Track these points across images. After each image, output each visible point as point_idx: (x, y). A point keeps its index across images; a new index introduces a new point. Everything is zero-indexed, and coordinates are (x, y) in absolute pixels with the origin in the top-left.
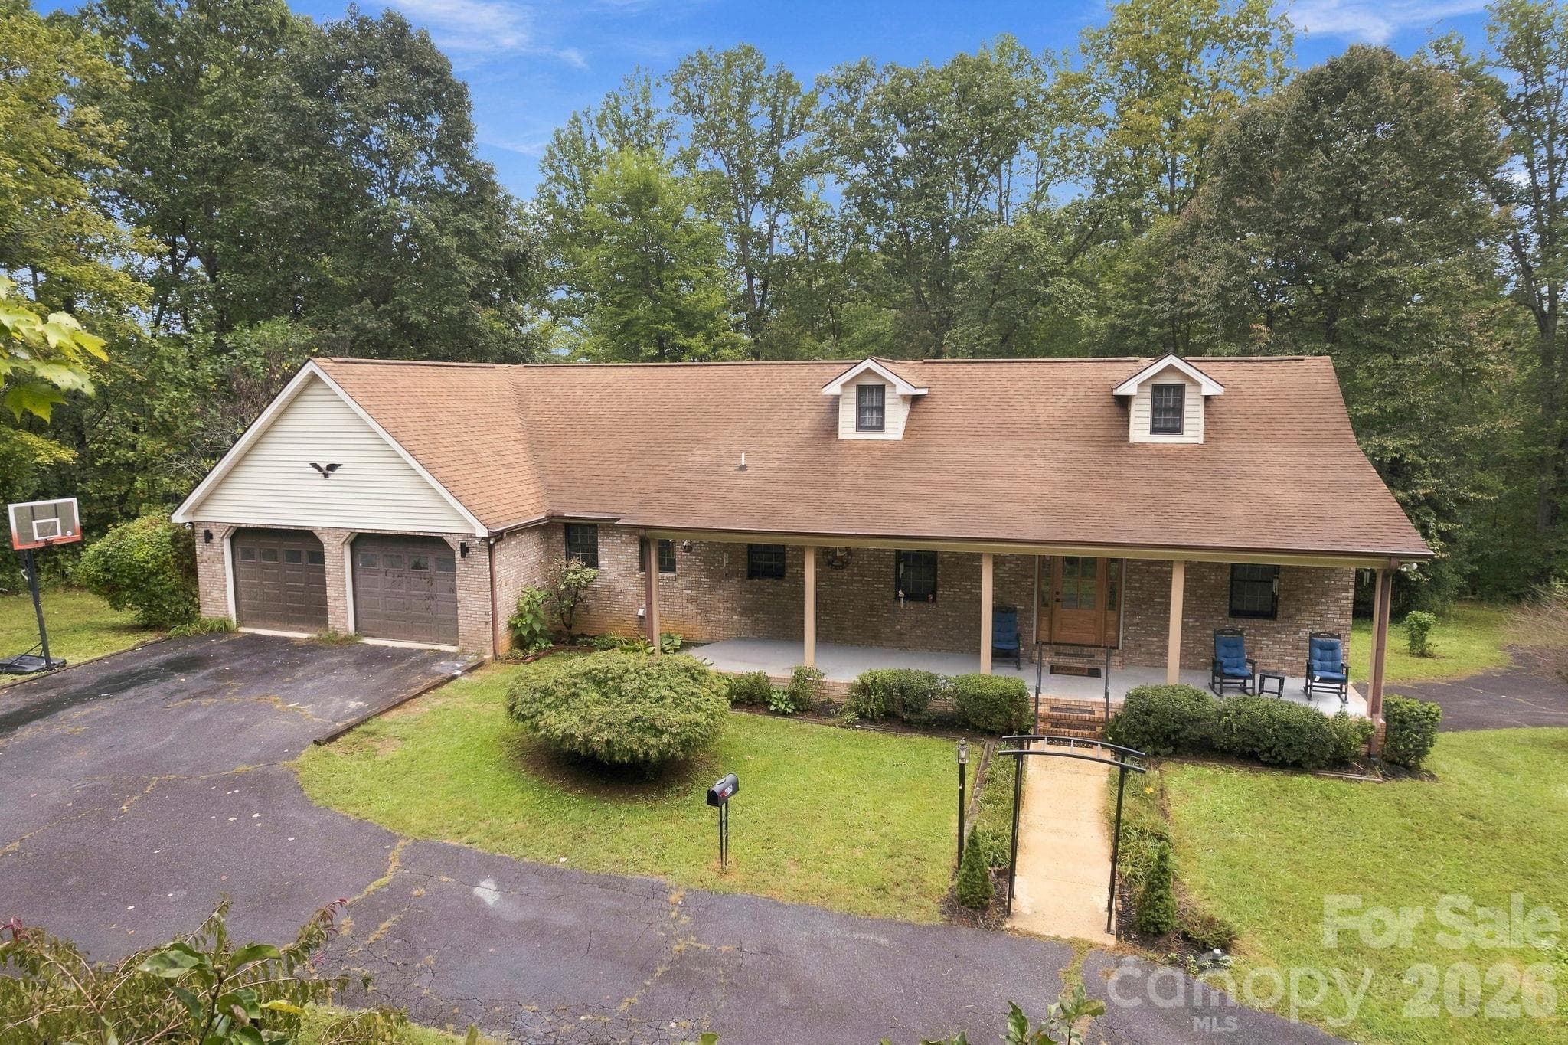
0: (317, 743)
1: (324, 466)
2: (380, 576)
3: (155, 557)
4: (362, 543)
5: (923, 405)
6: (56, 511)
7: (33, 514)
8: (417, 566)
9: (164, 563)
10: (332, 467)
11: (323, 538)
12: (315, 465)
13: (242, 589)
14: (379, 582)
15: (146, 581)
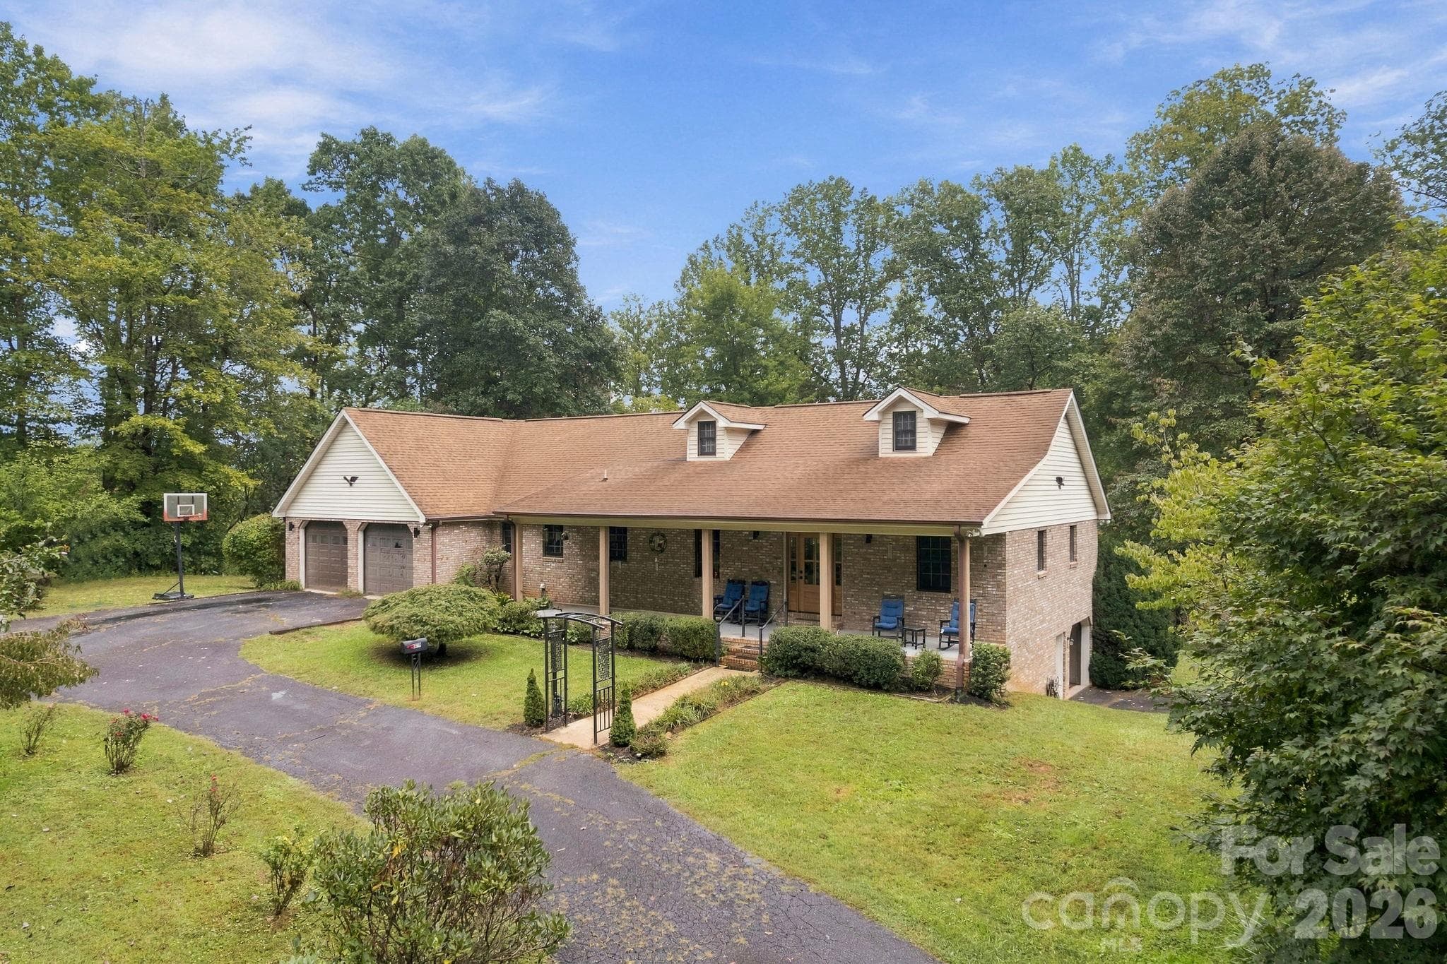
0: (271, 633)
1: (349, 478)
2: (378, 553)
3: (258, 538)
4: (369, 528)
5: (760, 436)
6: (193, 500)
7: (178, 500)
8: (397, 546)
9: (265, 543)
10: (354, 479)
11: (348, 527)
12: (345, 478)
13: (309, 563)
14: (377, 557)
15: (254, 554)
